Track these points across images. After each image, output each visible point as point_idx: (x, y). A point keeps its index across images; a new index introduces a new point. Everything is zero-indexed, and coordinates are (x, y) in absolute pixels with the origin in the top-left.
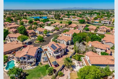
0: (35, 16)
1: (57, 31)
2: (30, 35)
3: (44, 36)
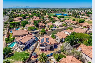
0: (58, 13)
1: (64, 27)
2: (40, 27)
3: (49, 30)
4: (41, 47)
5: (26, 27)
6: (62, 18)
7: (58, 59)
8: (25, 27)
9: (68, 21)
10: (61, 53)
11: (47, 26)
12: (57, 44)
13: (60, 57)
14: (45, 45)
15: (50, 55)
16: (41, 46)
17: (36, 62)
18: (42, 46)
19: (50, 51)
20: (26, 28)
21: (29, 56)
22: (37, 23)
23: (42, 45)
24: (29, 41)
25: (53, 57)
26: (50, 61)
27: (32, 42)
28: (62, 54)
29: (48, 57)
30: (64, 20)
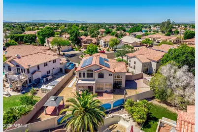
2: (83, 44)
3: (108, 50)
4: (82, 80)
5: (49, 43)
6: (138, 31)
7: (148, 121)
8: (45, 44)
9: (154, 37)
10: (155, 102)
11: (102, 42)
12: (133, 79)
13: (154, 115)
14: (96, 76)
15: (112, 108)
16: (82, 78)
17: (55, 129)
18: (84, 77)
19: (112, 95)
20: (47, 45)
21: (34, 107)
22: (76, 34)
23: (84, 74)
24: (46, 64)
25: (124, 114)
26: (112, 129)
27: (55, 71)
28: (159, 104)
29: (107, 113)
30: (143, 35)
